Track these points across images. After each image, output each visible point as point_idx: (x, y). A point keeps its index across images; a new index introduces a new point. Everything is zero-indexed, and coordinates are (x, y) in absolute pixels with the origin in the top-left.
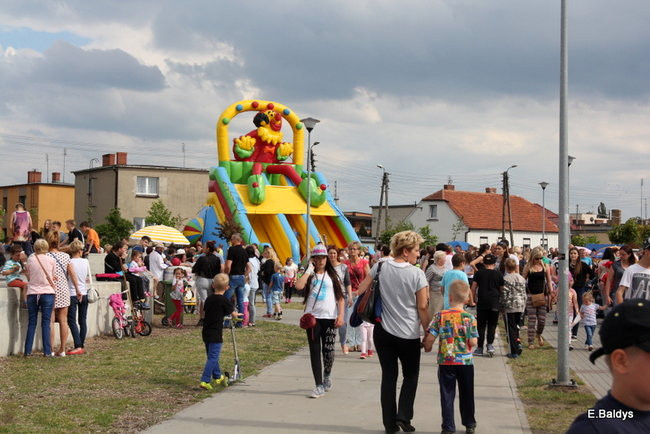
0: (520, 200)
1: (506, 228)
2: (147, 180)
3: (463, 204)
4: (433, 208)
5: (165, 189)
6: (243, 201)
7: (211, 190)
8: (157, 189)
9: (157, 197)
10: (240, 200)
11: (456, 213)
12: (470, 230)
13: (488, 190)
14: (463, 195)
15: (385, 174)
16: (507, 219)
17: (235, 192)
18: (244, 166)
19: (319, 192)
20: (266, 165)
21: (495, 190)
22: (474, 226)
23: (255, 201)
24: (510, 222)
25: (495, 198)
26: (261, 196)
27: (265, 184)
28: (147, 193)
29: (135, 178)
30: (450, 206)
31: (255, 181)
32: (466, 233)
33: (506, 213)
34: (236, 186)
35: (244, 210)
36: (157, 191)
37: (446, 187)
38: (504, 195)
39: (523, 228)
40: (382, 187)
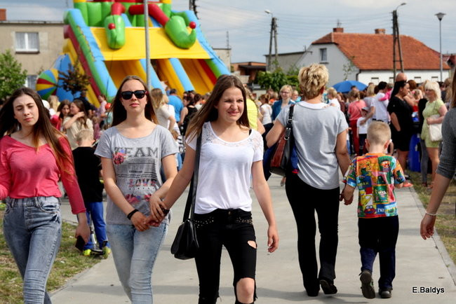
0: (409, 39)
1: (397, 68)
2: (26, 36)
3: (352, 46)
4: (323, 51)
5: (46, 45)
6: (100, 45)
7: (66, 36)
8: (38, 44)
9: (37, 53)
10: (96, 45)
11: (346, 54)
12: (361, 71)
13: (377, 31)
14: (352, 36)
15: (273, 19)
16: (397, 58)
17: (91, 35)
18: (103, 7)
19: (189, 31)
20: (128, 5)
21: (383, 31)
22: (364, 67)
23: (113, 45)
24: (401, 61)
25: (384, 39)
26: (120, 39)
27: (125, 25)
28: (27, 49)
29: (13, 34)
30: (340, 48)
31: (111, 22)
32: (357, 75)
33: (397, 53)
34: (93, 29)
35: (100, 57)
36: (38, 46)
37: (335, 30)
38: (394, 34)
39: (413, 66)
40: (271, 33)
